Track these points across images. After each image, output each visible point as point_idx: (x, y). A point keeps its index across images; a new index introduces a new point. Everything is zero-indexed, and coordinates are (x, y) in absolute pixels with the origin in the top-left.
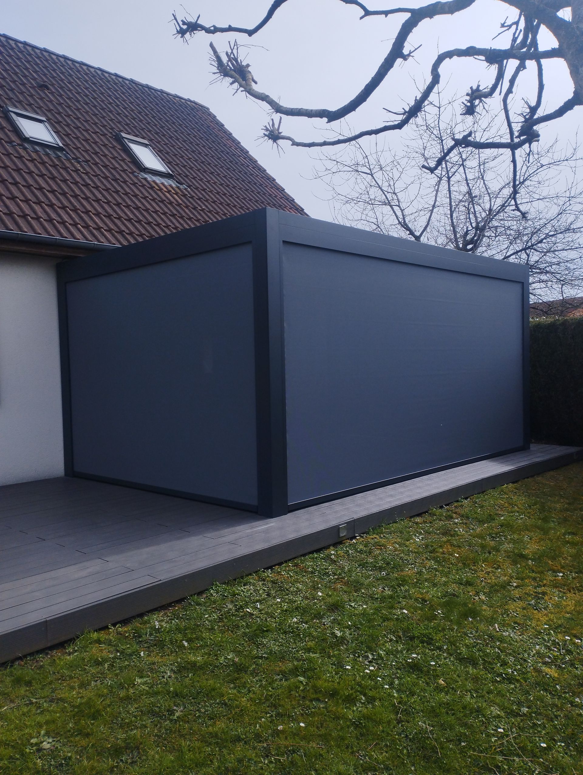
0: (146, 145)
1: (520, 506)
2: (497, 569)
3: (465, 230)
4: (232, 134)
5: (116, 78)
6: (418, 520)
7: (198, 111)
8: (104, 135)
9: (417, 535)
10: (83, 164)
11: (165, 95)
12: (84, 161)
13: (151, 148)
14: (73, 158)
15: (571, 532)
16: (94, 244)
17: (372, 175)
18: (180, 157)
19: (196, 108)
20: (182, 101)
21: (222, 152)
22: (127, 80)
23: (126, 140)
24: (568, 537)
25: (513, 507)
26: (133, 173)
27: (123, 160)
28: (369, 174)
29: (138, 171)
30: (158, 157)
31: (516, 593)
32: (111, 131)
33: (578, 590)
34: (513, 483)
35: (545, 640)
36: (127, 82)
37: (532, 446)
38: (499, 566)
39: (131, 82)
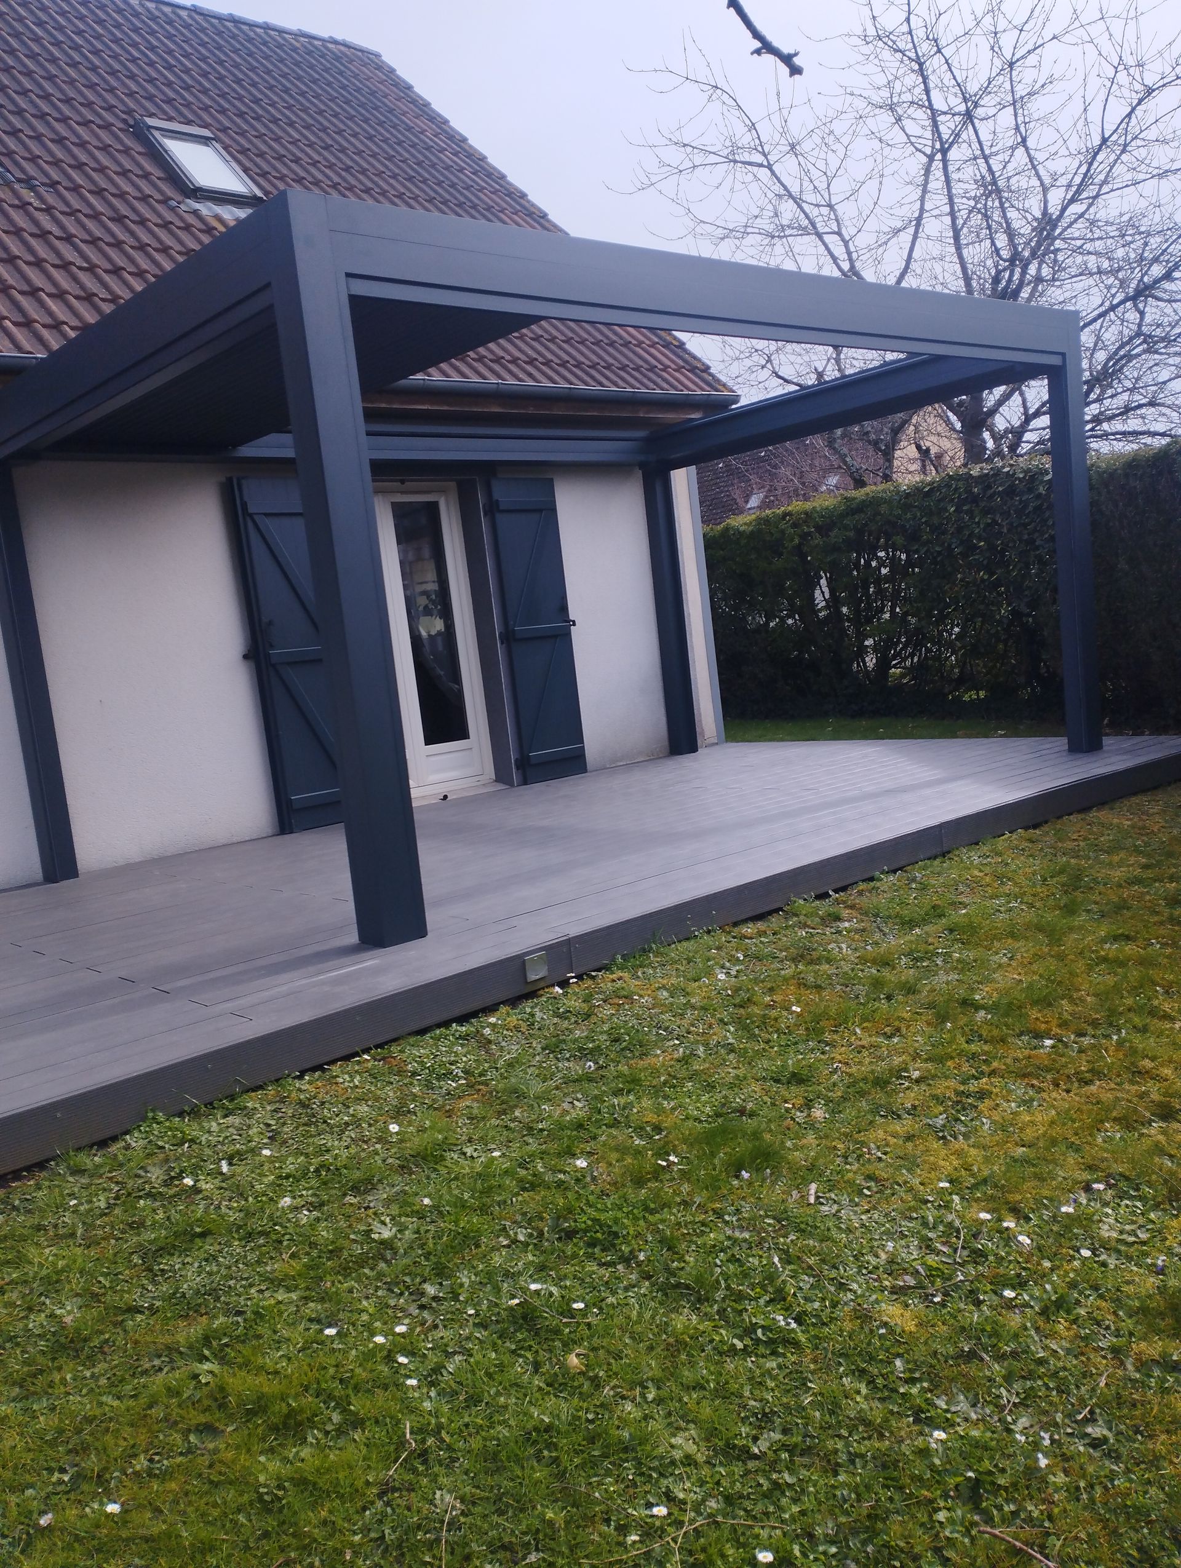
0: (205, 141)
1: (1021, 880)
2: (889, 1037)
3: (993, 272)
4: (429, 104)
5: (156, 8)
6: (748, 929)
7: (351, 61)
8: (107, 127)
9: (728, 964)
10: (42, 190)
11: (272, 33)
12: (43, 184)
13: (218, 146)
14: (19, 181)
15: (1122, 935)
16: (36, 358)
17: (769, 167)
18: (292, 161)
19: (346, 56)
20: (316, 43)
21: (400, 143)
22: (184, 8)
23: (157, 134)
24: (1111, 949)
25: (1002, 883)
26: (165, 201)
27: (146, 176)
28: (761, 165)
29: (180, 198)
30: (234, 164)
31: (908, 1098)
32: (124, 116)
33: (1080, 1080)
34: (1026, 828)
35: (925, 1224)
36: (184, 14)
37: (1107, 741)
38: (898, 1030)
39: (194, 14)
